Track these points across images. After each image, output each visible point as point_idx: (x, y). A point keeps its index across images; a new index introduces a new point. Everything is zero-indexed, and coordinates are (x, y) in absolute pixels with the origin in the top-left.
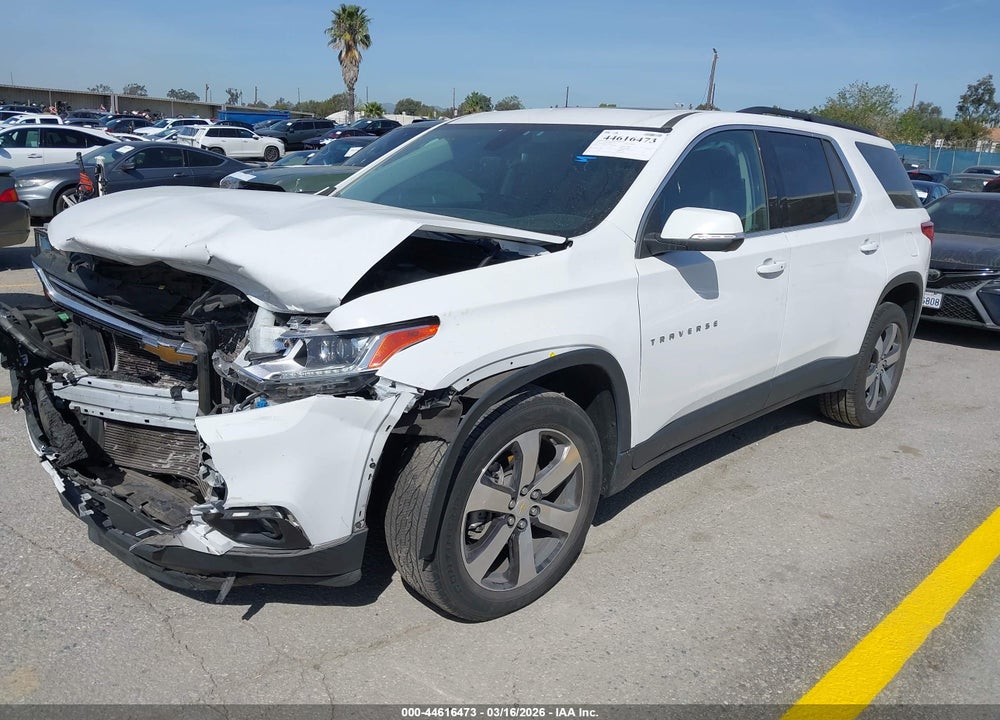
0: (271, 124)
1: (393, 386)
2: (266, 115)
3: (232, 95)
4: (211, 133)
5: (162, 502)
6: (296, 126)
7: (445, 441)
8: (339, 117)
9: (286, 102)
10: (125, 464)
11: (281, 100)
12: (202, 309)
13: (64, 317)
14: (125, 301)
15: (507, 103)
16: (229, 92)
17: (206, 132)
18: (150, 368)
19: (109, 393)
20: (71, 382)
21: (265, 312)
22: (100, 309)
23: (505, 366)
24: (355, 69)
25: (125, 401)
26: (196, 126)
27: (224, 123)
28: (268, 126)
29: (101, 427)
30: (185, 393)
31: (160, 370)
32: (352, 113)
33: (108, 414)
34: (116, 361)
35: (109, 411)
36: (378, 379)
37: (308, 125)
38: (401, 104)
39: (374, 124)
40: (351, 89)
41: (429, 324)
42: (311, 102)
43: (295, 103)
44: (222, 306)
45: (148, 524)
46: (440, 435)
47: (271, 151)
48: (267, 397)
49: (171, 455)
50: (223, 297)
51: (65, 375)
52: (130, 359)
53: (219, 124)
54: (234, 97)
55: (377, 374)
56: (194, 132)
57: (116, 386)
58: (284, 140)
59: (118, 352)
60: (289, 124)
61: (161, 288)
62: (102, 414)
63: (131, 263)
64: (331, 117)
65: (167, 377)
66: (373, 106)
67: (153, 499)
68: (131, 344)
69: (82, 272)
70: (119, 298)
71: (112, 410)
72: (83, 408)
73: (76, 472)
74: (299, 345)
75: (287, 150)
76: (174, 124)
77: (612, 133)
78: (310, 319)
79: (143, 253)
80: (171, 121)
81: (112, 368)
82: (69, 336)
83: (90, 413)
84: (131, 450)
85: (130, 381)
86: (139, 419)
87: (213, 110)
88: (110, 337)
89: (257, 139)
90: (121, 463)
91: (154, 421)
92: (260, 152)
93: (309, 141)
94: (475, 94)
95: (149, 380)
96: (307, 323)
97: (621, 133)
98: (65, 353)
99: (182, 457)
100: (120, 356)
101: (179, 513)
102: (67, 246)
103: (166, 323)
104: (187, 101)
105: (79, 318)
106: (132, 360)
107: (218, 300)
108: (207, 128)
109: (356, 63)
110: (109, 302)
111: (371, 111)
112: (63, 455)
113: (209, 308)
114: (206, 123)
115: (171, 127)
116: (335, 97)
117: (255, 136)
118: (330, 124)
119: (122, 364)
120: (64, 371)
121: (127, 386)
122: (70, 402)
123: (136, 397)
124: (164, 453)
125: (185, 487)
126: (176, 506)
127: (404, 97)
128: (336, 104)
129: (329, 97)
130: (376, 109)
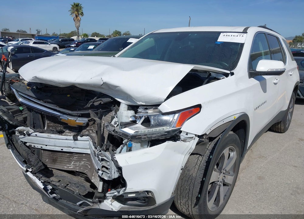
0: (54, 40)
1: (187, 134)
2: (51, 38)
3: (38, 31)
4: (34, 43)
5: (74, 184)
6: (62, 41)
7: (200, 155)
8: (75, 38)
9: (56, 33)
10: (52, 167)
11: (54, 33)
12: (93, 105)
13: (21, 108)
14: (52, 102)
15: (126, 33)
16: (37, 30)
17: (33, 43)
18: (60, 127)
19: (45, 139)
20: (28, 135)
21: (124, 105)
22: (41, 105)
23: (222, 123)
24: (79, 23)
25: (52, 142)
26: (29, 41)
27: (38, 40)
28: (53, 41)
29: (40, 152)
30: (79, 138)
31: (64, 128)
32: (78, 37)
33: (44, 147)
34: (46, 126)
35: (45, 146)
36: (181, 132)
37: (66, 40)
38: (93, 34)
39: (87, 40)
40: (78, 29)
41: (198, 107)
42: (64, 33)
43: (59, 34)
44: (102, 103)
45: (81, 199)
46: (199, 152)
47: (55, 48)
48: (132, 141)
49: (73, 163)
50: (103, 99)
51: (25, 132)
52: (52, 124)
53: (36, 40)
54: (39, 32)
55: (181, 130)
56: (29, 43)
57: (48, 136)
58: (59, 45)
59: (47, 122)
60: (60, 40)
61: (68, 96)
62: (41, 147)
63: (61, 86)
64: (72, 38)
65: (67, 131)
66: (85, 35)
67: (70, 183)
68: (54, 119)
69: (33, 90)
70: (50, 101)
71: (46, 146)
72: (33, 145)
73: (41, 176)
74: (143, 119)
75: (60, 48)
76: (21, 40)
77: (225, 34)
78: (148, 107)
79: (68, 82)
80: (20, 39)
81: (44, 128)
82: (24, 116)
83: (36, 147)
84: (54, 161)
85: (53, 133)
86: (59, 149)
87: (33, 36)
88: (44, 116)
89: (50, 45)
90: (50, 167)
91: (65, 150)
92: (51, 49)
93: (67, 45)
94: (116, 31)
95: (60, 132)
96: (146, 109)
97: (228, 34)
98: (24, 123)
99: (78, 164)
100: (47, 123)
101: (83, 188)
102: (33, 80)
103: (72, 111)
104: (23, 33)
105: (30, 109)
106: (52, 125)
107: (101, 100)
108: (33, 42)
109: (79, 21)
110: (45, 102)
111: (84, 36)
112: (34, 168)
113: (96, 104)
114: (32, 40)
115: (20, 41)
116: (72, 32)
117: (49, 44)
118: (73, 40)
119: (48, 127)
120: (24, 130)
121: (53, 136)
122: (27, 143)
123: (57, 140)
124: (70, 162)
125: (78, 175)
126: (80, 185)
127: (94, 32)
128: (73, 34)
129: (70, 32)
130: (86, 35)
